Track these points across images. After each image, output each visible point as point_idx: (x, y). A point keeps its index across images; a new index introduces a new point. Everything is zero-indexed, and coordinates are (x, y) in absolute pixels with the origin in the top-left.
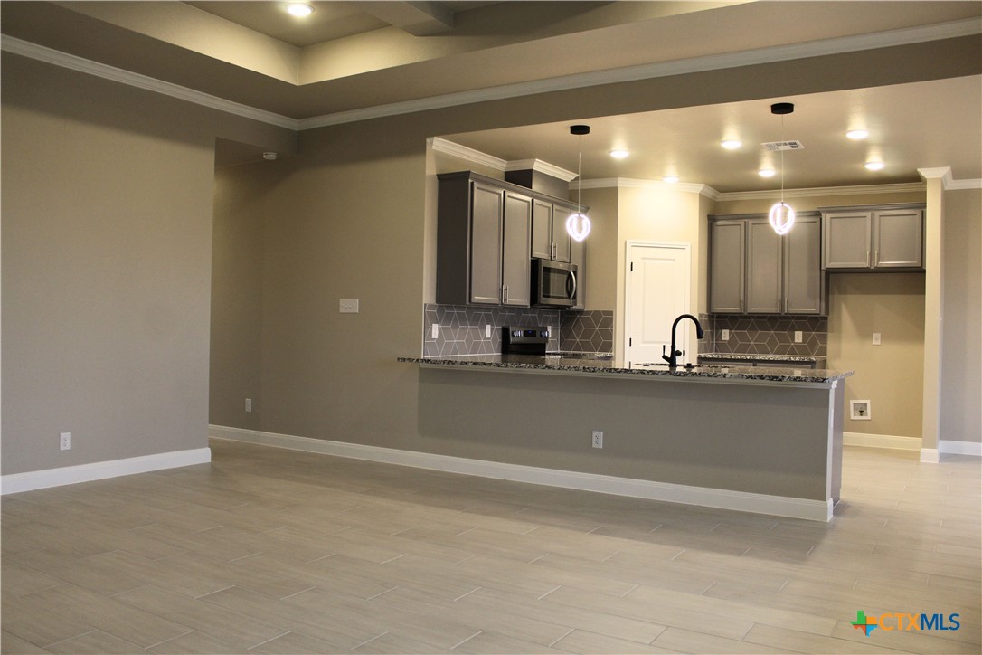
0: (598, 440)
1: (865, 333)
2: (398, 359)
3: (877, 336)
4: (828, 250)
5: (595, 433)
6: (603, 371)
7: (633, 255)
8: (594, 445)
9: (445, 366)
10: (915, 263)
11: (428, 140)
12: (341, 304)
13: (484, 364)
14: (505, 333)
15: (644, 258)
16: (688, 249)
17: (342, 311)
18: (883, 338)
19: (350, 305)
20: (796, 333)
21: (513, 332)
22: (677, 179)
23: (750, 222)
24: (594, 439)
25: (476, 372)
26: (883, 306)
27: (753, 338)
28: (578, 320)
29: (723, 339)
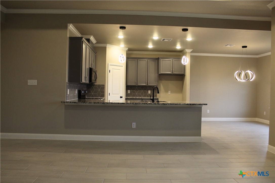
0: (134, 125)
1: (166, 91)
2: (62, 102)
3: (169, 91)
4: (161, 68)
5: (133, 123)
6: (142, 104)
7: (110, 68)
8: (133, 127)
9: (73, 104)
10: (183, 73)
11: (68, 25)
12: (28, 82)
13: (98, 103)
14: (79, 92)
15: (113, 69)
16: (124, 66)
17: (29, 84)
18: (171, 92)
19: (33, 82)
20: (149, 91)
21: (82, 92)
22: (124, 46)
23: (139, 60)
24: (133, 125)
25: (86, 106)
26: (172, 84)
27: (137, 92)
28: (93, 87)
29: (128, 93)
